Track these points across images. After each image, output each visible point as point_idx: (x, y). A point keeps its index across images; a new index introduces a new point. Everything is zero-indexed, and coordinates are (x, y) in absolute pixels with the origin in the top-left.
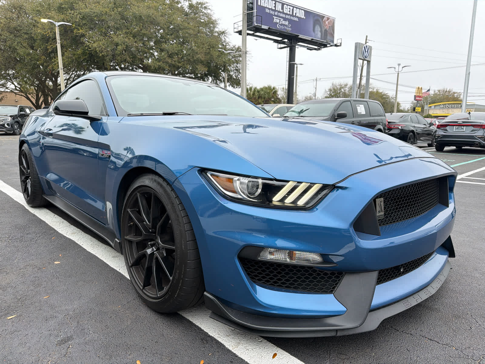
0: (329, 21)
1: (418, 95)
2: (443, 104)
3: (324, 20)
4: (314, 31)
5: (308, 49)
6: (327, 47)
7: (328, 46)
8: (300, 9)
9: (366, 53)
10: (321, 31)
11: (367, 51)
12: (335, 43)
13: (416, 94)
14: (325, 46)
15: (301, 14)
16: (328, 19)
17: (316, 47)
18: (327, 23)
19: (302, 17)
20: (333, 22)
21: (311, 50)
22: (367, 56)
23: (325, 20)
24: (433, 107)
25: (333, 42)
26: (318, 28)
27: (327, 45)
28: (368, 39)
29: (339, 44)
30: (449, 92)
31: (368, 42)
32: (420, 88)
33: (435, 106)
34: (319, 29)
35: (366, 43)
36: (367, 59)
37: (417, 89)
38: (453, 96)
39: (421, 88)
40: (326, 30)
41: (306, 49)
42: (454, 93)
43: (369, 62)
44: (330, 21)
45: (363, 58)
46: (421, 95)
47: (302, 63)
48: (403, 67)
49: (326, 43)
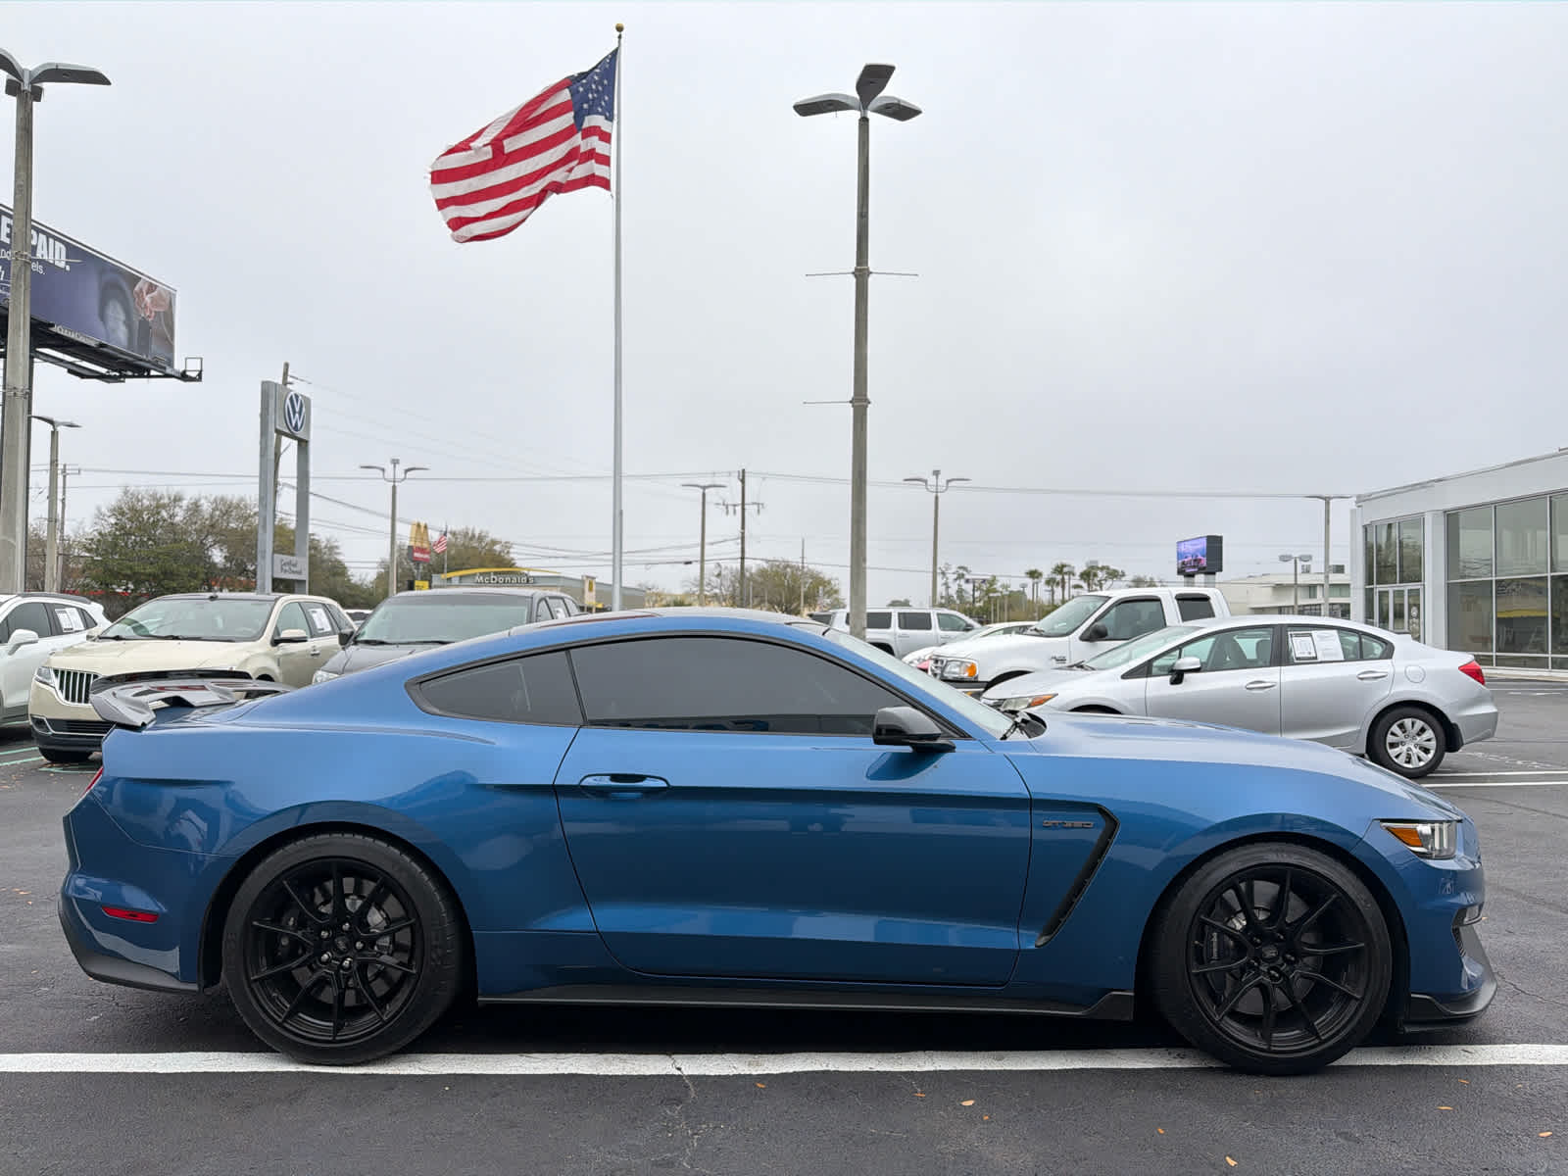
0: (155, 293)
1: (419, 544)
2: (481, 574)
3: (137, 289)
4: (102, 317)
5: (70, 371)
6: (149, 376)
7: (153, 373)
8: (48, 236)
9: (297, 415)
10: (128, 324)
11: (297, 409)
12: (179, 366)
13: (412, 544)
14: (141, 371)
15: (58, 257)
16: (152, 288)
17: (103, 370)
18: (148, 299)
19: (57, 263)
20: (168, 301)
21: (82, 376)
22: (299, 425)
23: (141, 290)
24: (456, 581)
25: (171, 363)
26: (116, 313)
27: (148, 370)
28: (289, 373)
29: (194, 375)
30: (481, 538)
31: (291, 383)
32: (422, 525)
33: (461, 577)
34: (122, 317)
35: (285, 383)
36: (300, 434)
37: (415, 527)
38: (491, 550)
39: (426, 527)
40: (144, 323)
41: (66, 370)
42: (494, 542)
43: (303, 444)
44: (160, 294)
45: (287, 431)
46: (425, 545)
47: (76, 423)
48: (407, 471)
49: (147, 365)
